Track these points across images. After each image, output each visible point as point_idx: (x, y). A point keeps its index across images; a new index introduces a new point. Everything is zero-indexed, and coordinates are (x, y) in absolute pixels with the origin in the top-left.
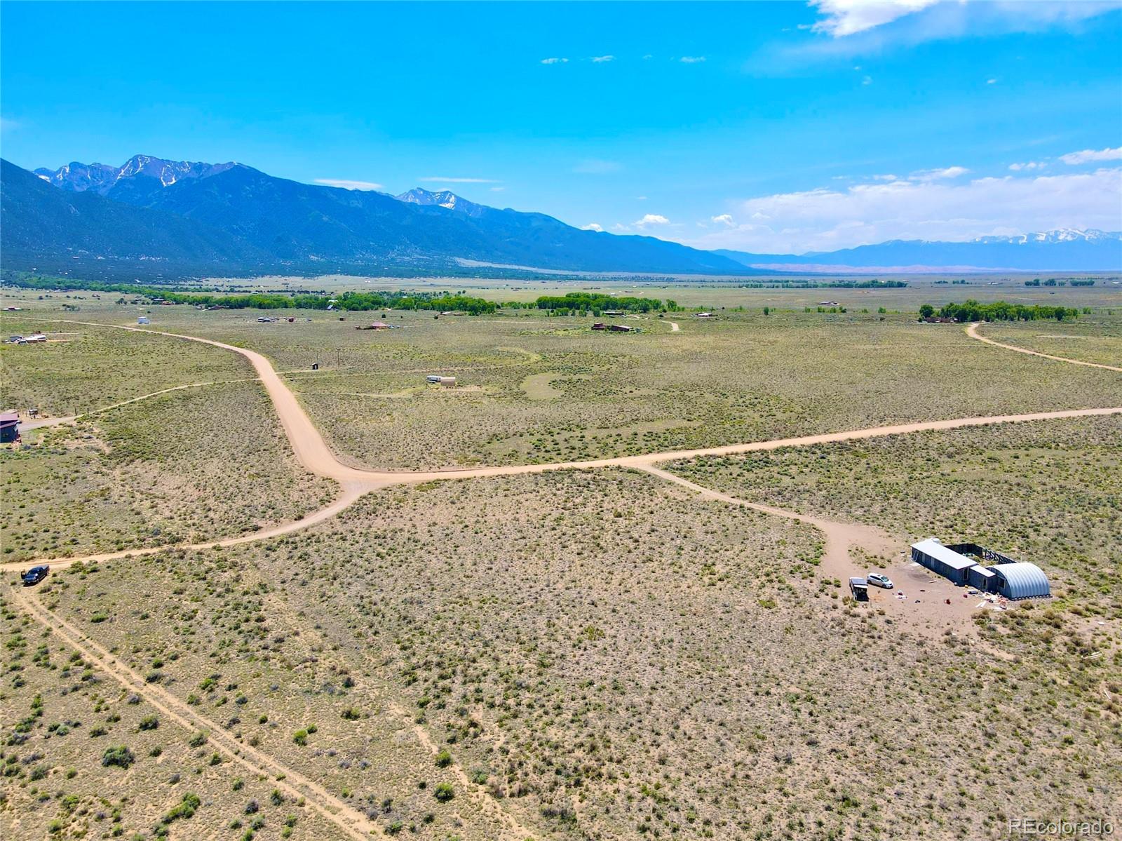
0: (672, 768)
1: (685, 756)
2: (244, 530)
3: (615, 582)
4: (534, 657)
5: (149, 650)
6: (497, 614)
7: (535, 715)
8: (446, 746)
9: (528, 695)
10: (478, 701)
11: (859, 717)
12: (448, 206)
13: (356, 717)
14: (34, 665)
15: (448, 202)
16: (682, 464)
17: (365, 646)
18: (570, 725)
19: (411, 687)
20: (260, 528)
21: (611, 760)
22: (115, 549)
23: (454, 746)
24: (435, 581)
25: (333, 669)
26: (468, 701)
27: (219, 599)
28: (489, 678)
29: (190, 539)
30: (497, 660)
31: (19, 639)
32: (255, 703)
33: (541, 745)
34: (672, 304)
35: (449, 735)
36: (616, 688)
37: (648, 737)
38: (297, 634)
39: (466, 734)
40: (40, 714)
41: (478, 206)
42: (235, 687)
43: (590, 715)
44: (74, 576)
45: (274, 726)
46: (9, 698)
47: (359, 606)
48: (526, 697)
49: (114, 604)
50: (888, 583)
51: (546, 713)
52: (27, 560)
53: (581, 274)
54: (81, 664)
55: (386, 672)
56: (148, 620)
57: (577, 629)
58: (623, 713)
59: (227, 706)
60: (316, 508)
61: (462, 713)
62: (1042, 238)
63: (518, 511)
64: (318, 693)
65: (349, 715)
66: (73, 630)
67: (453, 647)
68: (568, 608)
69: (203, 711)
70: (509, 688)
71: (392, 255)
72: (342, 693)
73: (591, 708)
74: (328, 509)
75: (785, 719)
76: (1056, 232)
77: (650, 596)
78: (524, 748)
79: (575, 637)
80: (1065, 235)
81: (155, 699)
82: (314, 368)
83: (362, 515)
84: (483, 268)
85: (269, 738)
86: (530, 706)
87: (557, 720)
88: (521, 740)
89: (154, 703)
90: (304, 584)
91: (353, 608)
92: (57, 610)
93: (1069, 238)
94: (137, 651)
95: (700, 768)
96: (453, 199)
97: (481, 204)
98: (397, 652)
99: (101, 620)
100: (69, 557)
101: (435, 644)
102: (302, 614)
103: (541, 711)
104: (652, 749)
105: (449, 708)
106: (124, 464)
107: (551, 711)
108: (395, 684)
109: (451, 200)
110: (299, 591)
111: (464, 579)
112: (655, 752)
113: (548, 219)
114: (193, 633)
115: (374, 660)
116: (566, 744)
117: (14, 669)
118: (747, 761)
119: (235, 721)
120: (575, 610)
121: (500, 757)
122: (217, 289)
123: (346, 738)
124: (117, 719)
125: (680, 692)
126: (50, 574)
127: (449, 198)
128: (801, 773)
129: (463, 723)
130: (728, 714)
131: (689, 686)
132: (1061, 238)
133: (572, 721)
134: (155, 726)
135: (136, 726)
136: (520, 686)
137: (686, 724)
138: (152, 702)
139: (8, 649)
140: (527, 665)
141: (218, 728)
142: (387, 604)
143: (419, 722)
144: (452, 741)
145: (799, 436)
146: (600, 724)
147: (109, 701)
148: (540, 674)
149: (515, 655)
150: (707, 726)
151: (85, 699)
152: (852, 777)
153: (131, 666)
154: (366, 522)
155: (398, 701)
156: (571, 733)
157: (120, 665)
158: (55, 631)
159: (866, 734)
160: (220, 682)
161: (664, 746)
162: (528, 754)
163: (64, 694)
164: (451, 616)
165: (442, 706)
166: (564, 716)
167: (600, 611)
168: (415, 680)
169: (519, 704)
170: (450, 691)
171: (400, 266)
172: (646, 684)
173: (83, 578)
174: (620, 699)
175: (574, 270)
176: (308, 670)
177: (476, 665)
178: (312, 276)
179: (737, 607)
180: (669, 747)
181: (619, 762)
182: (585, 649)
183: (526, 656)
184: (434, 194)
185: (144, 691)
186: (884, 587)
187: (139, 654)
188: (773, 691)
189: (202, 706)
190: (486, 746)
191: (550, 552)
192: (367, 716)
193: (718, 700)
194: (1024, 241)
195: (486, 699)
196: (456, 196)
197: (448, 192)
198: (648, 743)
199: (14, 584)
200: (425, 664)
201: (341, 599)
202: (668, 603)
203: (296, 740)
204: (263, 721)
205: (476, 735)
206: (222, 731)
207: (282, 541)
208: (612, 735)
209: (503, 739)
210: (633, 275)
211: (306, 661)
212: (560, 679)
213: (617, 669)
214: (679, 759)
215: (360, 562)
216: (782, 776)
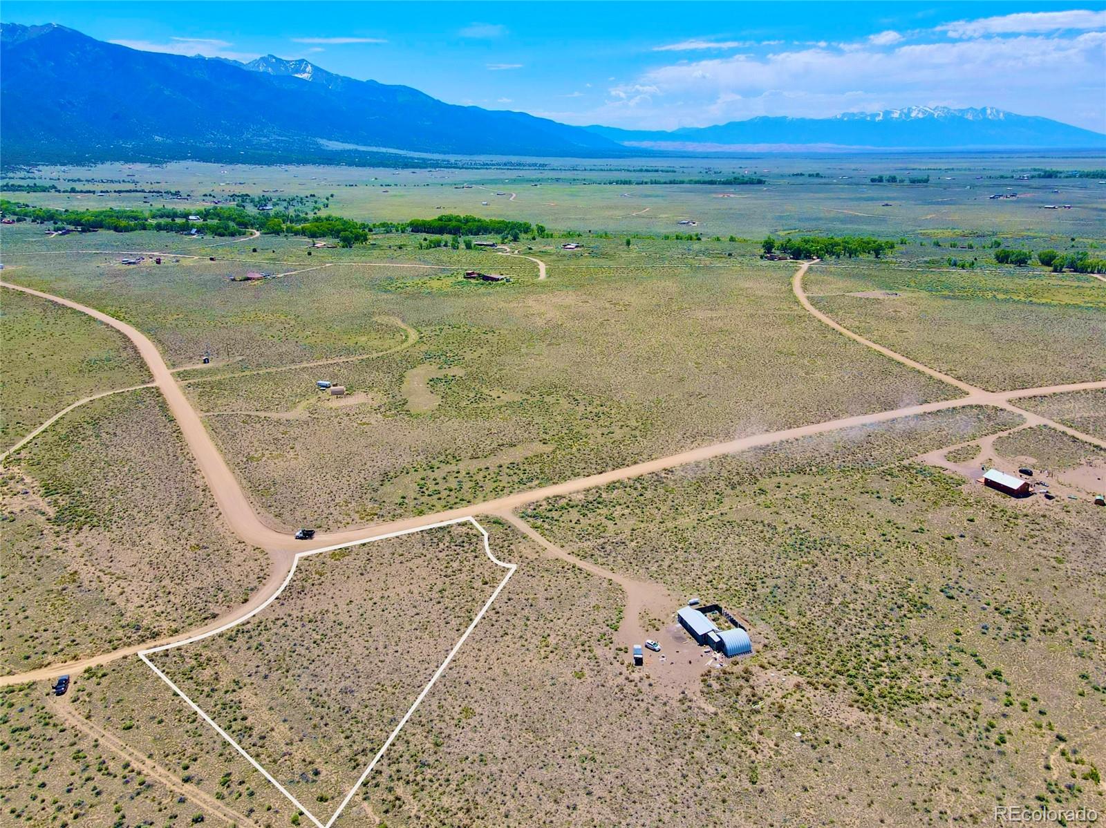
0: (512, 820)
1: (519, 810)
2: (206, 619)
3: (482, 659)
4: (431, 738)
5: (174, 754)
6: (405, 699)
7: (434, 787)
8: (383, 815)
9: (429, 771)
10: (399, 779)
11: (618, 770)
12: (304, 76)
13: (326, 800)
14: (100, 774)
15: (304, 72)
16: (535, 509)
17: (321, 735)
18: (455, 793)
19: (356, 770)
20: (218, 615)
21: (478, 818)
22: (111, 648)
23: (388, 815)
24: (359, 667)
25: (304, 760)
26: (393, 780)
27: (208, 699)
28: (404, 759)
29: (165, 632)
30: (408, 742)
31: (79, 752)
32: (260, 794)
33: (438, 811)
34: (541, 230)
35: (384, 808)
36: (481, 761)
37: (499, 798)
38: (272, 730)
39: (394, 806)
40: (124, 817)
41: (337, 76)
42: (244, 782)
43: (466, 784)
44: (89, 681)
45: (277, 812)
46: (96, 805)
47: (310, 698)
48: (429, 773)
49: (133, 710)
50: (657, 648)
51: (441, 785)
52: (46, 666)
53: (452, 158)
54: (133, 771)
55: (338, 758)
56: (163, 724)
57: (458, 710)
58: (486, 781)
59: (242, 798)
60: (256, 587)
61: (390, 790)
62: (896, 115)
63: (412, 581)
64: (298, 782)
65: (322, 799)
66: (112, 738)
67: (379, 733)
68: (451, 689)
69: (228, 804)
70: (417, 767)
71: (247, 135)
72: (314, 781)
73: (467, 778)
74: (266, 587)
75: (578, 776)
76: (909, 109)
77: (506, 674)
78: (429, 814)
79: (457, 717)
80: (916, 112)
81: (194, 796)
82: (205, 362)
83: (294, 595)
84: (348, 151)
85: (276, 821)
86: (431, 781)
87: (448, 790)
88: (427, 808)
89: (195, 800)
90: (266, 677)
91: (306, 701)
92: (93, 719)
93: (921, 116)
94: (167, 756)
95: (526, 819)
96: (309, 68)
97: (341, 74)
98: (343, 742)
99: (130, 728)
100: (77, 659)
101: (367, 732)
102: (271, 709)
103: (437, 784)
104: (501, 806)
105: (382, 786)
106: (74, 531)
107: (443, 783)
108: (345, 768)
109: (307, 70)
110: (264, 684)
111: (380, 664)
112: (503, 809)
113: (415, 93)
114: (200, 735)
115: (328, 748)
116: (452, 808)
117: (88, 779)
118: (552, 811)
119: (252, 811)
120: (456, 690)
121: (416, 822)
122: (54, 187)
123: (323, 817)
124: (176, 817)
125: (519, 760)
126: (72, 681)
127: (305, 68)
128: (580, 815)
129: (391, 798)
130: (545, 775)
131: (525, 754)
132: (913, 115)
133: (456, 791)
134: (202, 820)
135: (189, 820)
136: (424, 765)
137: (522, 786)
138: (192, 799)
139: (75, 761)
140: (428, 745)
141: (241, 816)
142: (329, 695)
143: (365, 799)
144: (386, 812)
145: (628, 466)
146: (472, 790)
147: (165, 802)
148: (436, 753)
149: (419, 737)
150: (532, 786)
151: (148, 801)
152: (607, 816)
153: (167, 769)
154: (299, 602)
155: (349, 782)
156: (455, 799)
157: (160, 769)
158: (101, 741)
159: (620, 783)
160: (232, 778)
161: (508, 804)
162: (432, 818)
163: (132, 798)
164: (374, 703)
165: (377, 785)
166: (451, 786)
167: (474, 690)
168: (358, 765)
169: (424, 780)
170: (381, 772)
171: (257, 149)
172: (499, 755)
173: (99, 684)
174: (483, 769)
175: (444, 153)
176: (288, 763)
177: (395, 748)
178: (160, 163)
179: (560, 679)
180: (511, 804)
181: (483, 818)
182: (463, 728)
183: (426, 737)
184: (288, 62)
185: (184, 790)
186: (654, 650)
187: (169, 757)
188: (573, 754)
189: (227, 800)
190: (407, 816)
191: (438, 629)
192: (333, 798)
193: (541, 764)
194: (881, 118)
195: (404, 777)
196: (312, 66)
197: (303, 60)
198: (500, 802)
199: (48, 694)
200: (363, 751)
201: (296, 692)
202: (517, 677)
203: (294, 822)
204: (269, 809)
205: (400, 807)
206: (245, 819)
207: (238, 631)
208: (479, 799)
209: (416, 808)
210: (505, 159)
211: (285, 755)
212: (448, 756)
213: (482, 744)
214: (516, 813)
215: (303, 651)
216: (570, 819)
